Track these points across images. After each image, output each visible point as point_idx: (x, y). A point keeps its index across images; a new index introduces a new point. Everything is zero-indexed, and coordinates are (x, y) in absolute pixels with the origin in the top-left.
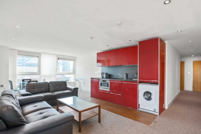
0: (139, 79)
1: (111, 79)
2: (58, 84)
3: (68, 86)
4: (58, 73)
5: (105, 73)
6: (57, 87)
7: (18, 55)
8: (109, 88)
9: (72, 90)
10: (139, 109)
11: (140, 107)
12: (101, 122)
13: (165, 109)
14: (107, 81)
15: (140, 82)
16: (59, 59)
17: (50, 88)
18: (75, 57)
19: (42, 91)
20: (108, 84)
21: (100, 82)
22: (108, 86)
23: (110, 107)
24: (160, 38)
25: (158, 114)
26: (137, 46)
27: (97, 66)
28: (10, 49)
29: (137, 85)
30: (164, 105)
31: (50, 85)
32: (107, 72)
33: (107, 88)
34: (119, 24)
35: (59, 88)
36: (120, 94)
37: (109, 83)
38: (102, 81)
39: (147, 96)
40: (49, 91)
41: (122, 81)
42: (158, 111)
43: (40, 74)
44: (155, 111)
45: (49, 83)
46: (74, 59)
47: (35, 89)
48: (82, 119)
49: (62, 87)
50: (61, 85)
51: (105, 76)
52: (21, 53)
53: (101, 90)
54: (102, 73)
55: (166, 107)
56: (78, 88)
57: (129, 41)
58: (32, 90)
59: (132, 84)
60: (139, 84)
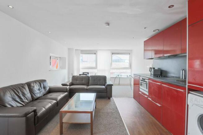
0: (188, 83)
2: (98, 78)
6: (96, 81)
7: (81, 53)
8: (148, 90)
9: (106, 86)
14: (146, 80)
16: (113, 54)
17: (90, 81)
18: (131, 50)
19: (82, 83)
20: (147, 84)
21: (140, 81)
22: (147, 88)
26: (186, 18)
27: (144, 59)
29: (185, 94)
31: (90, 78)
33: (145, 89)
35: (98, 82)
38: (142, 79)
40: (88, 84)
46: (129, 53)
47: (77, 81)
49: (101, 81)
52: (84, 52)
53: (141, 92)
54: (151, 68)
56: (112, 85)
57: (169, 7)
58: (75, 82)
59: (177, 91)
60: (188, 93)
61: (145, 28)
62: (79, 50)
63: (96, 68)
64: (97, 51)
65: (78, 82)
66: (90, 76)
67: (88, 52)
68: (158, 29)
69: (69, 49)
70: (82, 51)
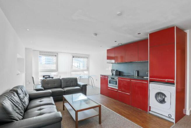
0: (150, 78)
1: (120, 77)
2: (69, 80)
3: (79, 83)
4: (73, 70)
5: (115, 70)
6: (68, 83)
7: (40, 55)
8: (117, 85)
9: (81, 86)
10: (150, 112)
11: (151, 110)
12: (102, 124)
13: (185, 115)
14: (115, 79)
15: (151, 81)
16: (73, 57)
17: (62, 84)
18: (89, 55)
19: (54, 87)
20: (116, 82)
21: (109, 80)
22: (116, 84)
23: (116, 107)
24: (176, 27)
25: (174, 121)
26: (148, 39)
27: (107, 63)
28: (33, 50)
29: (148, 84)
30: (184, 109)
31: (62, 81)
32: (117, 69)
33: (115, 85)
34: (119, 15)
35: (70, 84)
36: (129, 93)
37: (117, 80)
38: (111, 78)
39: (161, 97)
40: (60, 87)
41: (131, 79)
42: (173, 117)
43: (58, 71)
44: (170, 117)
45: (61, 80)
46: (87, 57)
48: (79, 119)
50: (72, 82)
51: (114, 74)
53: (110, 88)
54: (112, 70)
55: (188, 113)
56: (87, 85)
57: (138, 34)
58: (46, 86)
59: (142, 83)
60: (150, 83)
61: (115, 41)
62: (38, 51)
63: (57, 70)
64: (57, 53)
65: (49, 85)
66: (62, 79)
67: (48, 54)
68: (121, 43)
69: (26, 48)
70: (40, 52)
